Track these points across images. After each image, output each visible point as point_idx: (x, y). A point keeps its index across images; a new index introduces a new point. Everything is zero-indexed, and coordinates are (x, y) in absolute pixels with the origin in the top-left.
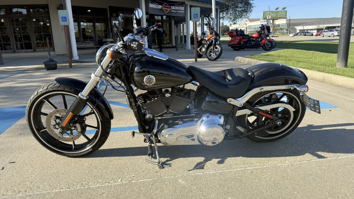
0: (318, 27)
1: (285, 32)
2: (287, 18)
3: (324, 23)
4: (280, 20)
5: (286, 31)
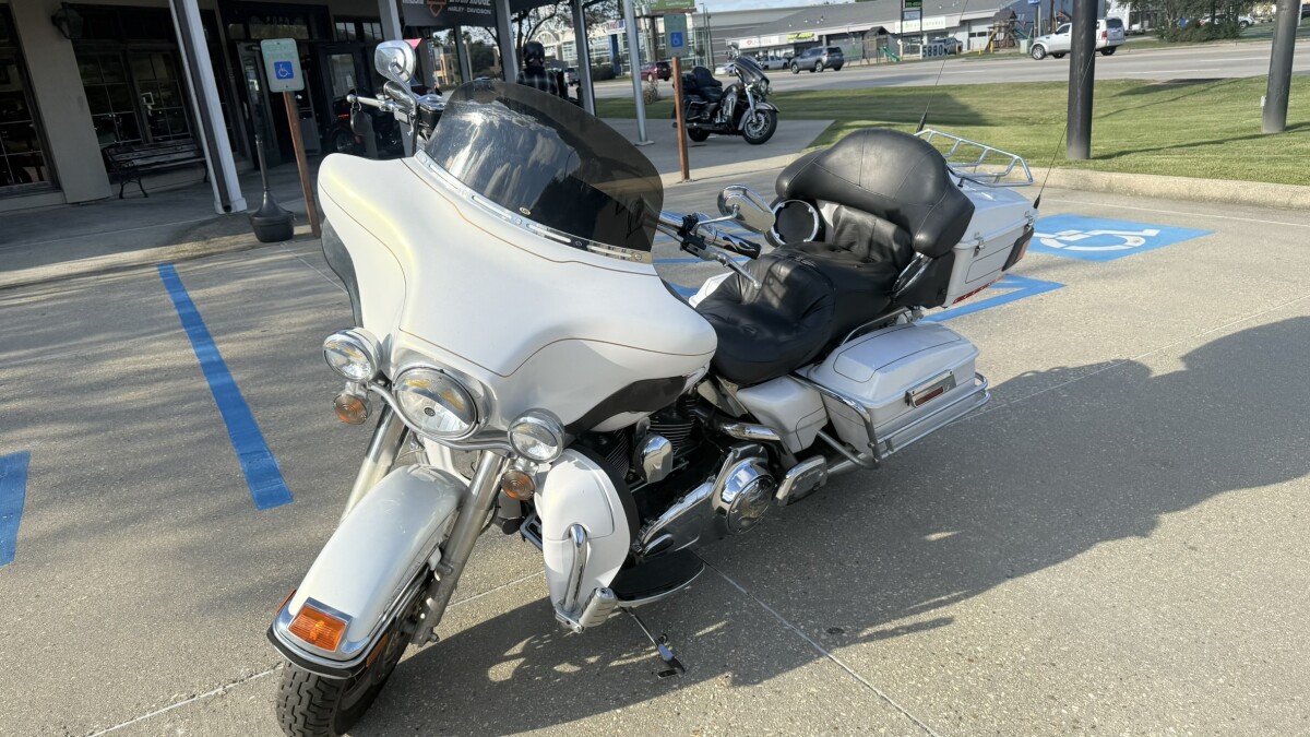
0: (797, 38)
1: (695, 61)
2: (695, 10)
5: (697, 57)
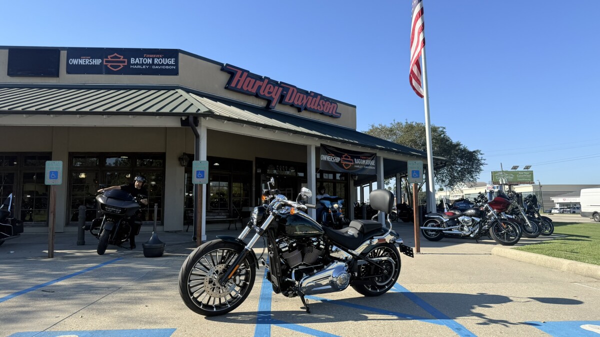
2: (534, 183)
4: (522, 185)
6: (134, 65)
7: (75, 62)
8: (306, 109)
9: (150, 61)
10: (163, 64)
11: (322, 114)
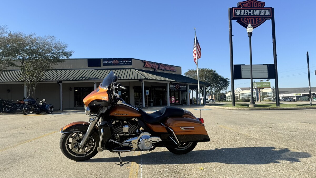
0: (297, 95)
1: (272, 99)
2: (271, 88)
3: (301, 92)
4: (265, 89)
6: (120, 63)
7: (105, 62)
8: (165, 70)
9: (124, 62)
10: (128, 62)
11: (170, 71)
